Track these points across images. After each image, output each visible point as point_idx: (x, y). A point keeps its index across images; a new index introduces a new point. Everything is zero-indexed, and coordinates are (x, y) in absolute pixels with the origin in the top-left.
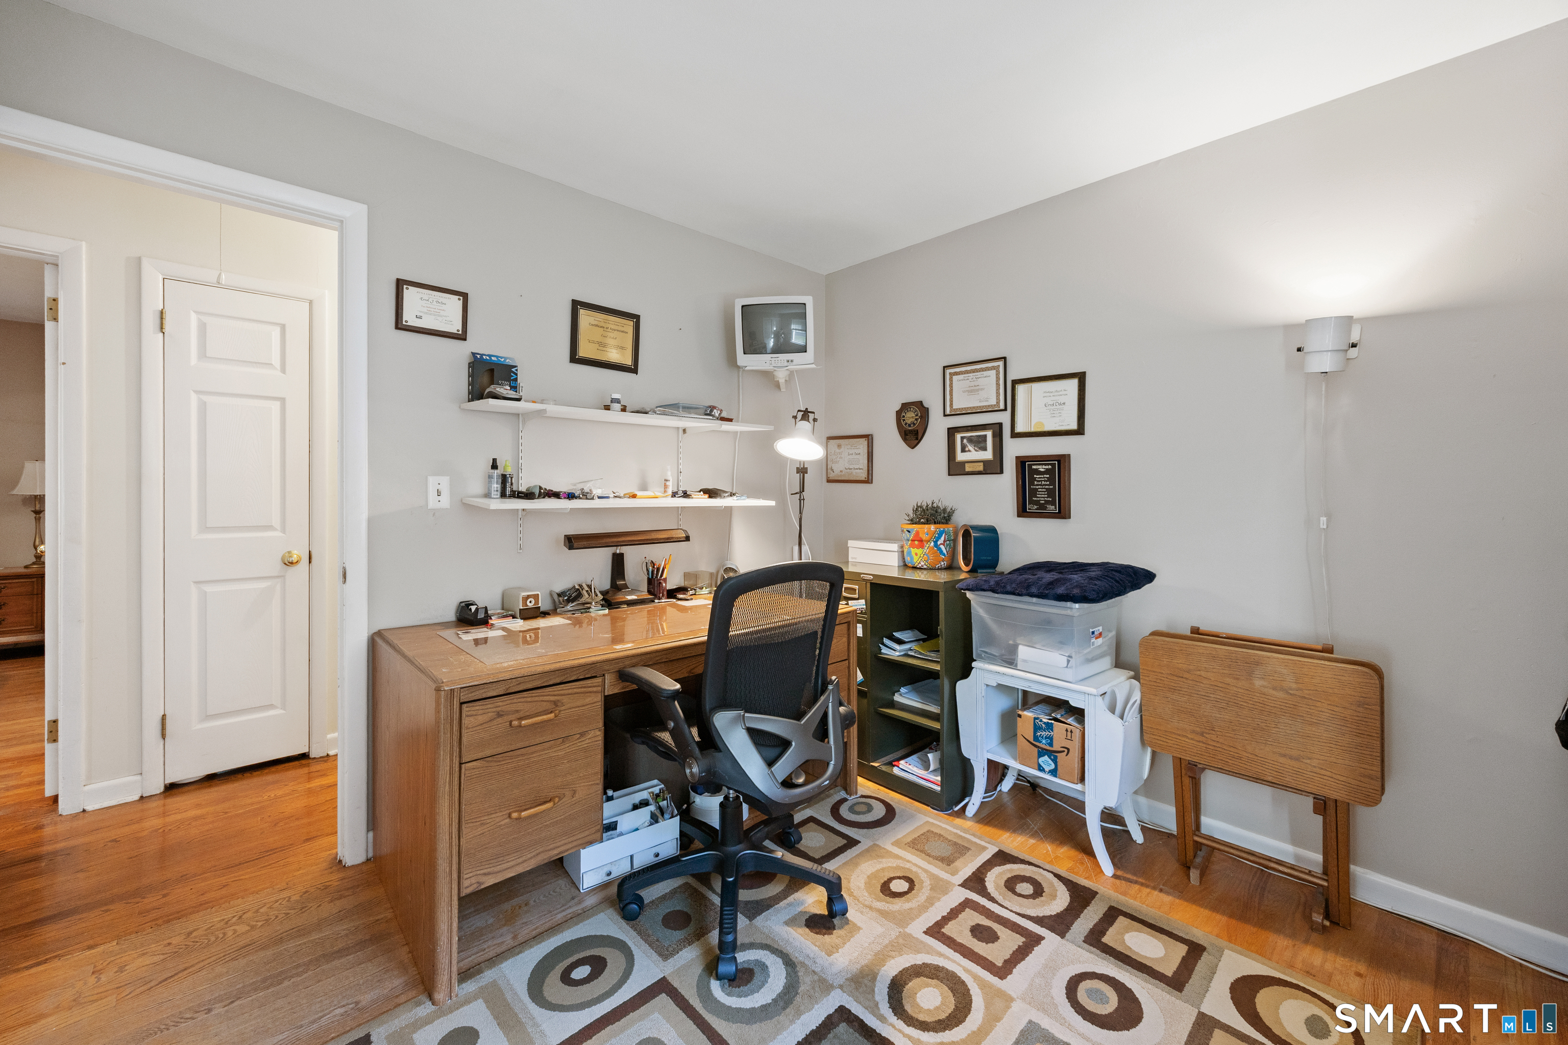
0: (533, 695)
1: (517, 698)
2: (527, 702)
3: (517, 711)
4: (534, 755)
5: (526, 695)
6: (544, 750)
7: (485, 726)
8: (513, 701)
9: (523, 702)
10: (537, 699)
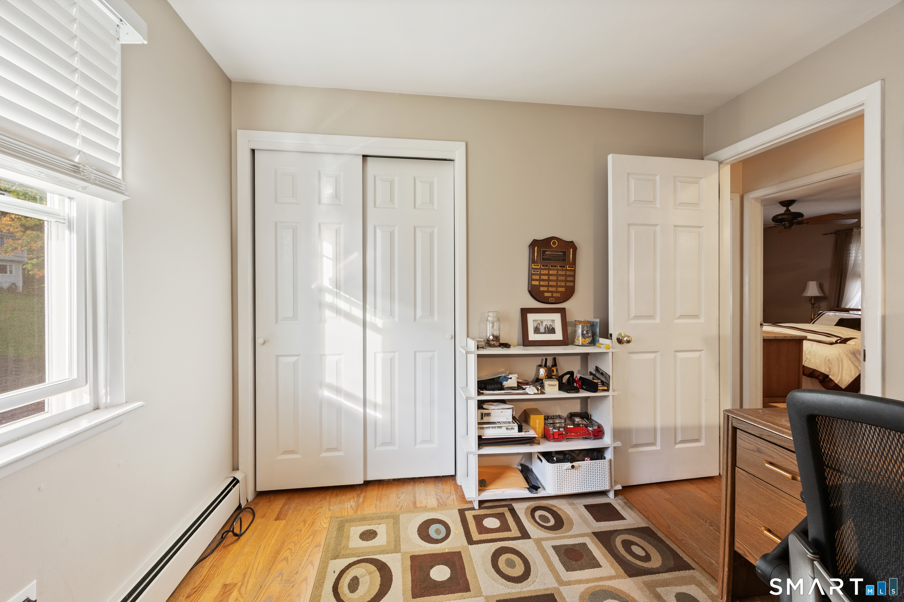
0: (784, 452)
1: (771, 447)
2: (779, 455)
3: (772, 457)
4: (783, 499)
5: (778, 449)
6: (792, 502)
7: (749, 451)
8: (768, 447)
9: (776, 453)
10: (787, 457)
